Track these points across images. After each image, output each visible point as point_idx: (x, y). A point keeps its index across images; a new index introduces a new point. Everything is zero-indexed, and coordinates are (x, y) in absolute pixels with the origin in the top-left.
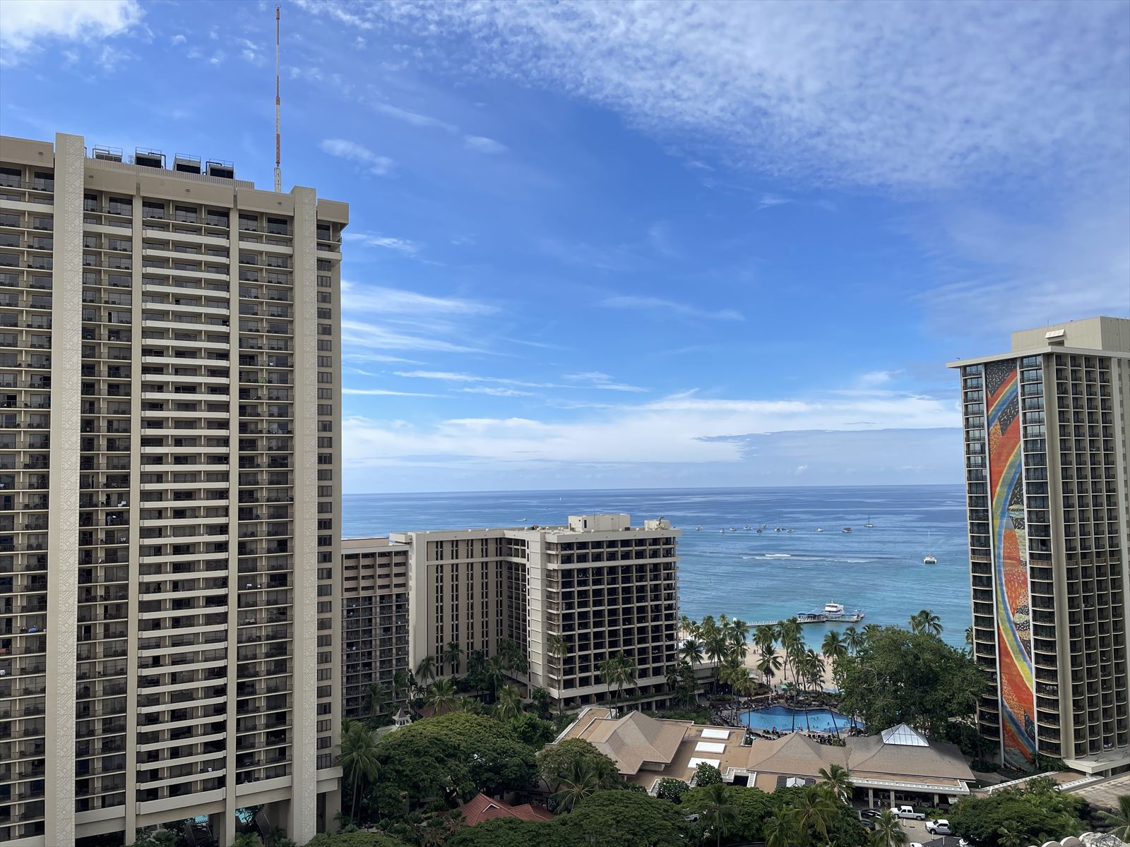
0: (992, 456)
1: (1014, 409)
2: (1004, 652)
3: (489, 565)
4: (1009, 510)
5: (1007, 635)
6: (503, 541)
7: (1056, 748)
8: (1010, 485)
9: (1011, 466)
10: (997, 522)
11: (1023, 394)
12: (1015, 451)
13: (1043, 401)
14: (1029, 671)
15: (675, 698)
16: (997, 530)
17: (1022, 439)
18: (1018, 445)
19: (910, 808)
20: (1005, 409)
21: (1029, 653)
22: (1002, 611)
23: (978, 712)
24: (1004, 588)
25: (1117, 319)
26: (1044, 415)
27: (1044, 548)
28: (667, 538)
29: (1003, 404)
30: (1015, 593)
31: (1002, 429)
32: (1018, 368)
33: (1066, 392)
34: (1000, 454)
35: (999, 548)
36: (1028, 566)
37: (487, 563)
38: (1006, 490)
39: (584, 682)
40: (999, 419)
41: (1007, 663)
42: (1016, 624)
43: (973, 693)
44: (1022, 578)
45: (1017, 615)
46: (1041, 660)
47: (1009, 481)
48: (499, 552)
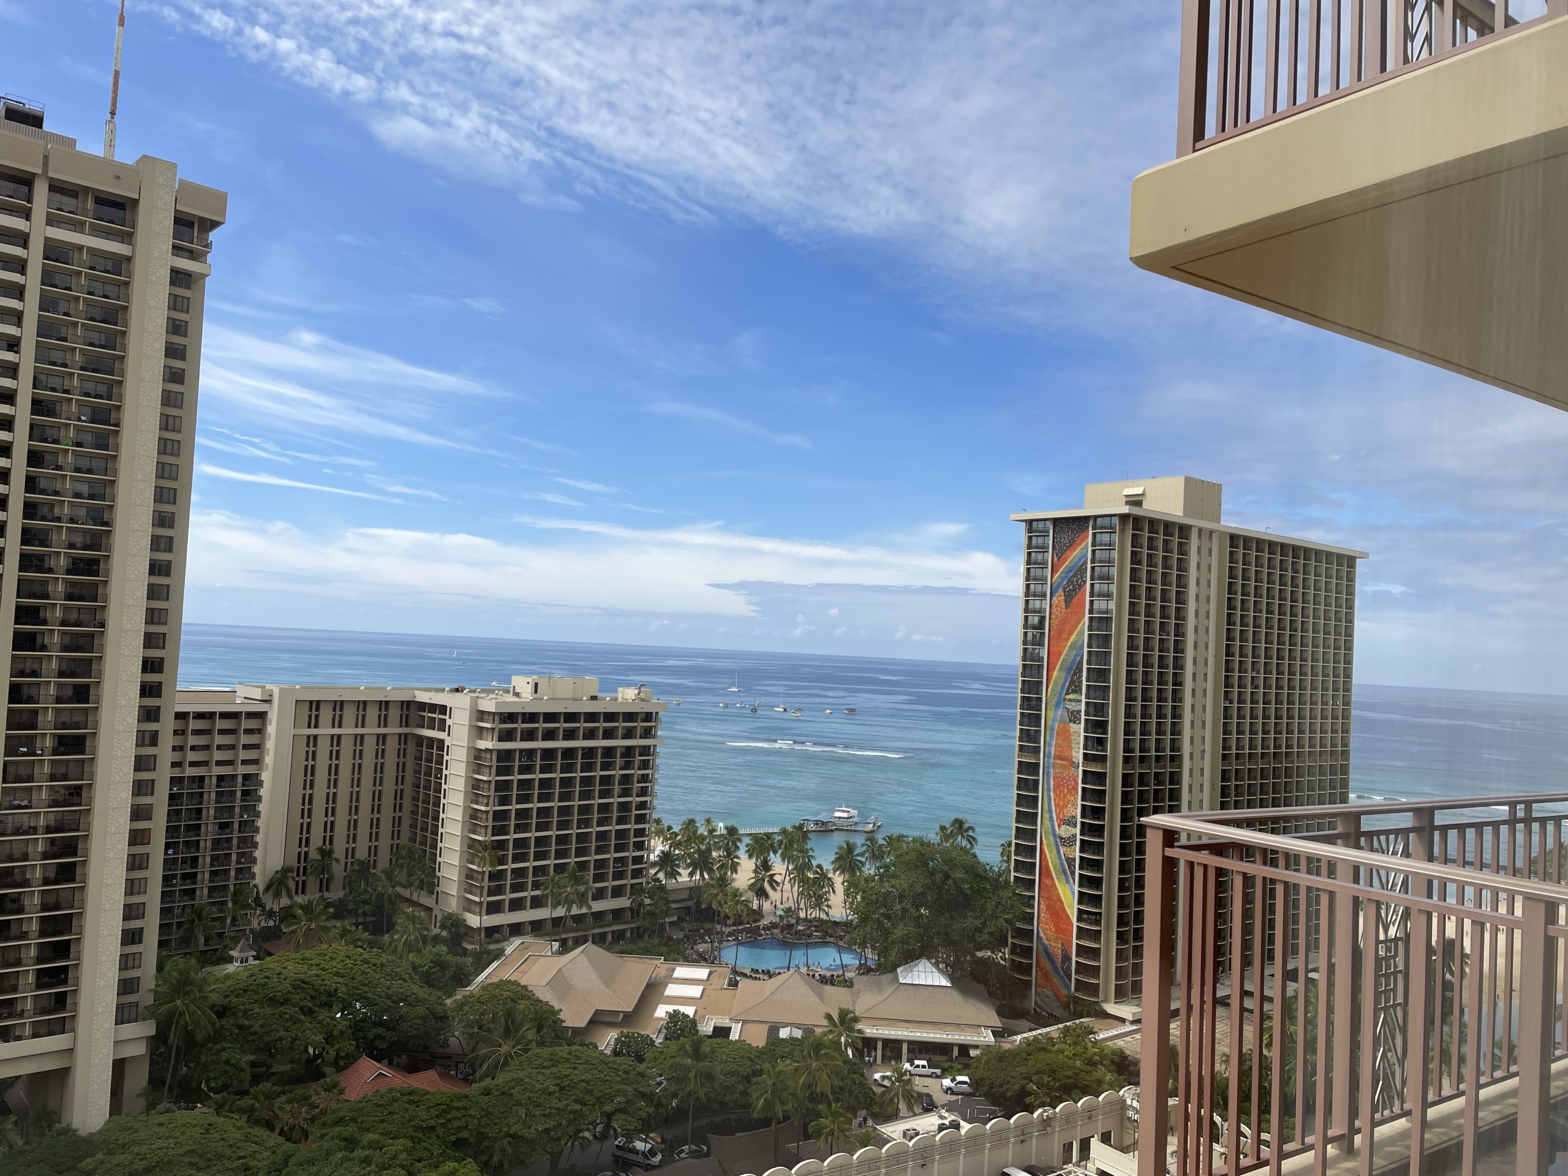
0: (1052, 633)
1: (1082, 578)
2: (1045, 872)
3: (388, 739)
4: (1065, 699)
5: (1050, 851)
6: (412, 707)
7: (1094, 989)
8: (1069, 669)
9: (1072, 647)
10: (1051, 714)
11: (1093, 561)
12: (1078, 629)
13: (1114, 571)
14: (1070, 894)
15: (639, 928)
16: (1049, 723)
17: (1087, 615)
18: (1082, 623)
19: (925, 1063)
20: (1072, 576)
21: (1073, 873)
22: (1047, 822)
23: (1009, 943)
24: (1052, 795)
25: (1203, 481)
26: (1114, 588)
27: (1100, 748)
28: (647, 713)
29: (1070, 571)
30: (1063, 801)
31: (1066, 601)
32: (1090, 529)
33: (1139, 563)
34: (1061, 632)
35: (1050, 745)
36: (1081, 769)
37: (384, 736)
38: (1064, 675)
39: (516, 905)
40: (1064, 589)
41: (1047, 886)
42: (1061, 838)
43: (1007, 921)
44: (1073, 783)
45: (1063, 827)
46: (1085, 882)
47: (1069, 664)
48: (405, 721)
